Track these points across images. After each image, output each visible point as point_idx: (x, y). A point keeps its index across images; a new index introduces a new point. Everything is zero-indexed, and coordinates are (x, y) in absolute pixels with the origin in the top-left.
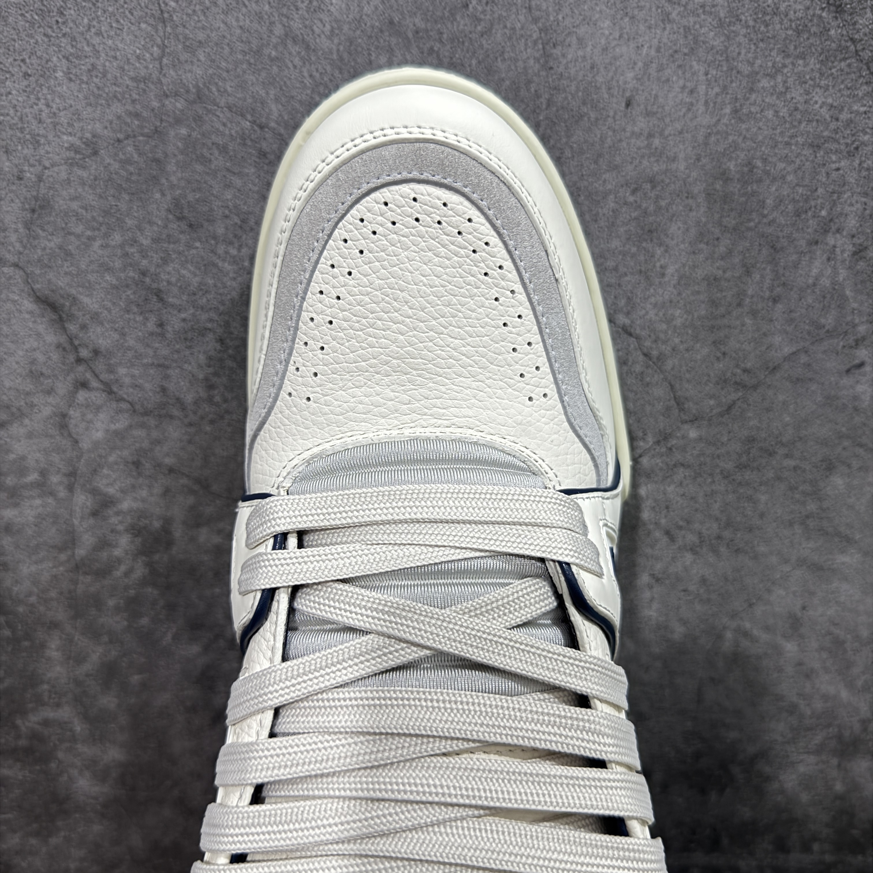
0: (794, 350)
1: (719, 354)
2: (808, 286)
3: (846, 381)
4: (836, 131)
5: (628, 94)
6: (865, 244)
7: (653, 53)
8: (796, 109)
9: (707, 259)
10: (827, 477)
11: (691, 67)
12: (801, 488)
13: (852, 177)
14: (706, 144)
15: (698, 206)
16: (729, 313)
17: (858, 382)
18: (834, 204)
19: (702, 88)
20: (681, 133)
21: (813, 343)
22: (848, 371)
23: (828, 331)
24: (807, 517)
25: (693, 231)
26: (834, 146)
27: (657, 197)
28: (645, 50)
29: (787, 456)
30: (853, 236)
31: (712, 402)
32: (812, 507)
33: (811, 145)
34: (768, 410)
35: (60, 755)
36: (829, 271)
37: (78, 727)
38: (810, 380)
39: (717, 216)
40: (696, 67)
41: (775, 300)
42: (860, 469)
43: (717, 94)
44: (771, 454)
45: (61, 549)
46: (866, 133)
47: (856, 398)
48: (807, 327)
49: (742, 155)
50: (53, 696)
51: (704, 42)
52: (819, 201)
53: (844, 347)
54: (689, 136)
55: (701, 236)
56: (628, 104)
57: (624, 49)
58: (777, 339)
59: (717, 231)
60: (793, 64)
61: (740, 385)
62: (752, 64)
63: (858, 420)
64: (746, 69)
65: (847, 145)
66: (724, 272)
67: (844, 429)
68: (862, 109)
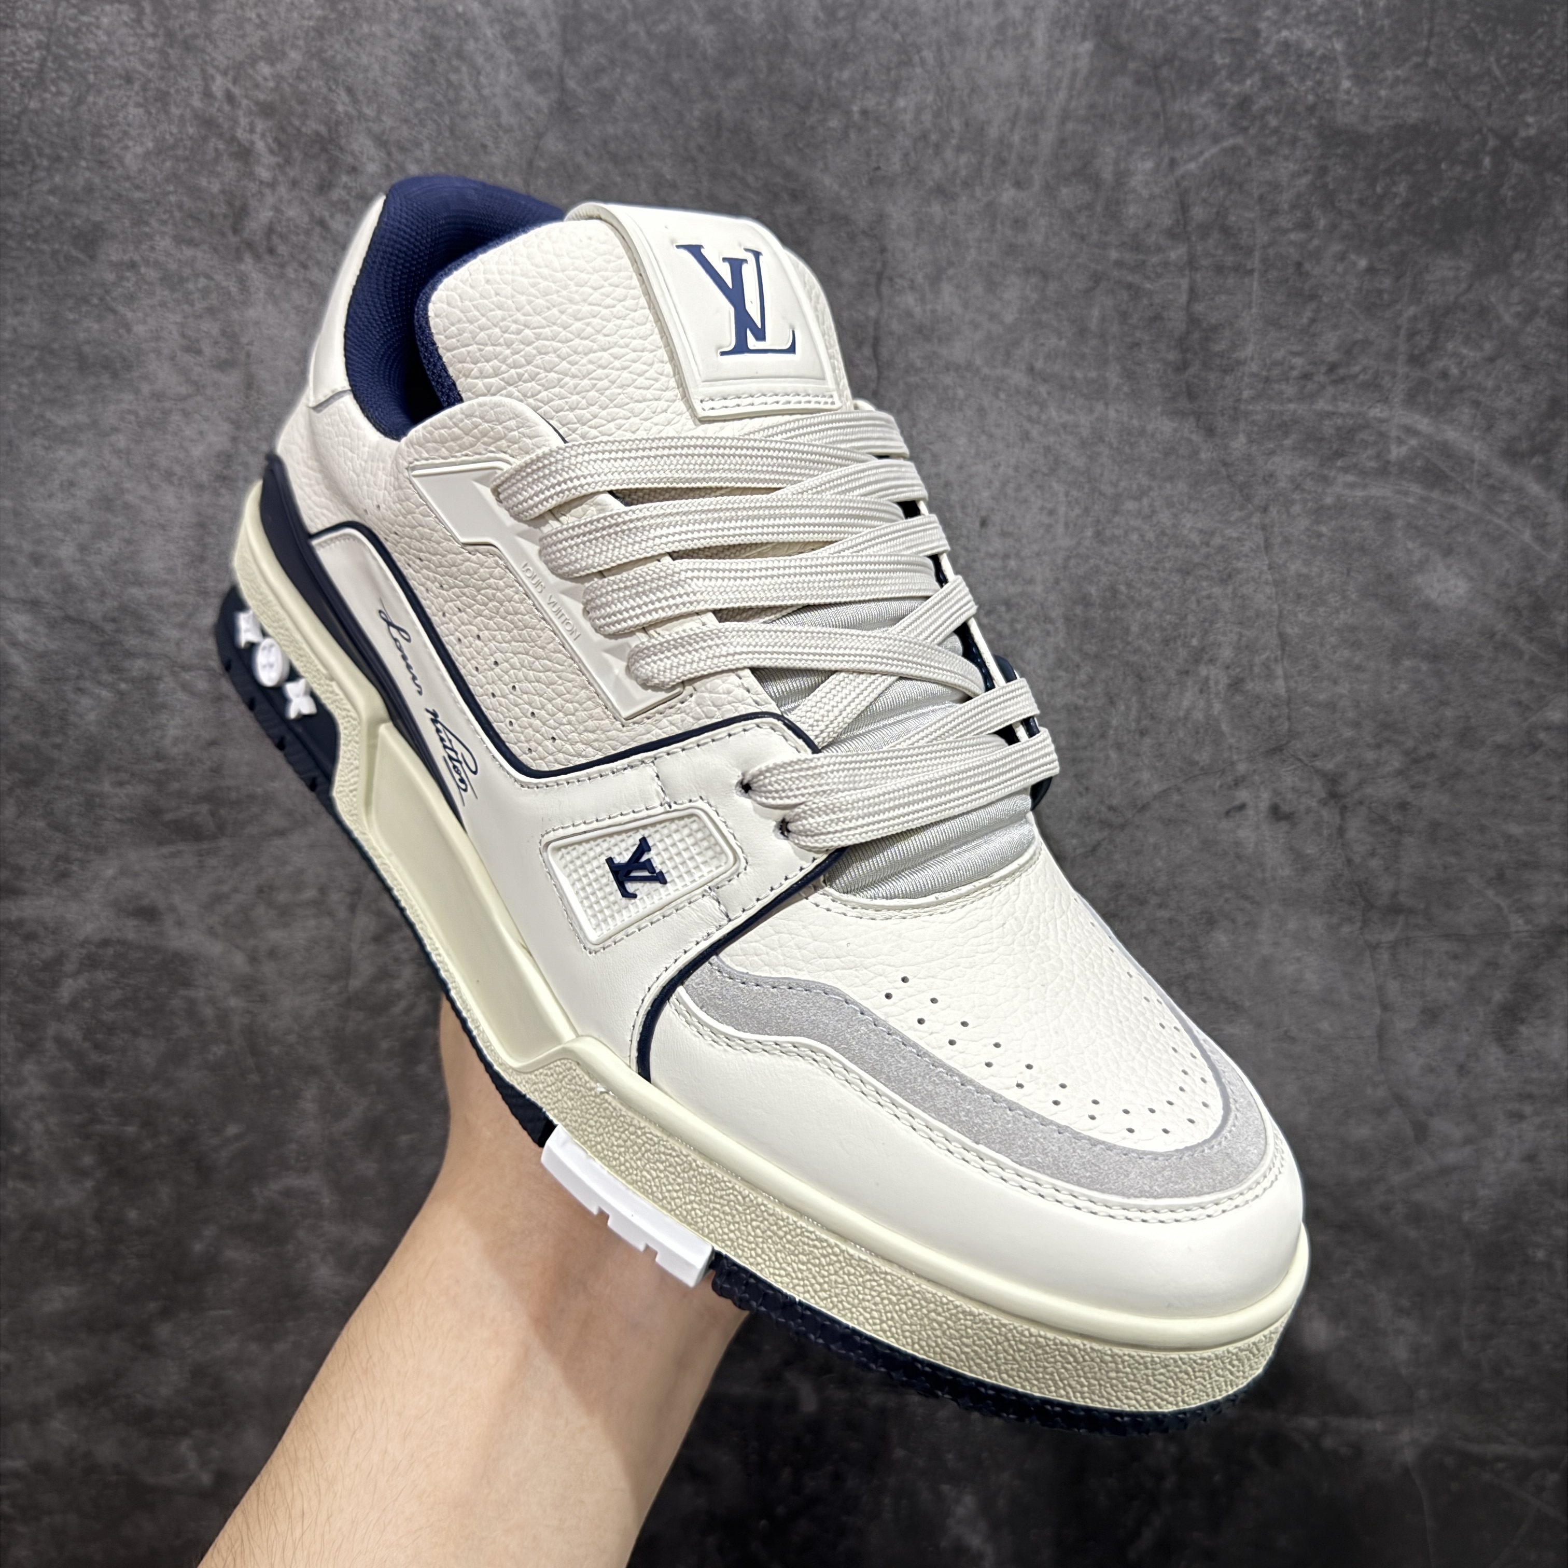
0: (1165, 787)
1: (1081, 789)
2: (1179, 719)
3: (1225, 824)
4: (1207, 557)
5: (983, 513)
6: (1241, 675)
7: (1011, 472)
8: (1163, 533)
9: (1066, 686)
10: (1208, 933)
11: (1050, 487)
12: (1178, 944)
13: (1226, 606)
14: (1065, 567)
15: (1056, 629)
16: (1092, 745)
17: (1239, 826)
18: (1206, 632)
19: (1062, 510)
20: (1038, 554)
21: (1186, 781)
22: (1227, 813)
23: (1202, 769)
24: (1187, 977)
25: (1051, 658)
26: (1204, 572)
27: (1013, 621)
28: (1002, 469)
29: (1160, 906)
30: (1228, 667)
31: (1074, 841)
32: (1191, 966)
33: (1179, 570)
34: (1138, 853)
35: (301, 1234)
36: (1202, 704)
37: (327, 1200)
38: (1185, 821)
39: (1076, 642)
40: (1055, 486)
41: (1143, 733)
42: (1247, 924)
43: (1078, 516)
44: (1143, 903)
45: (332, 979)
46: (1238, 559)
47: (1237, 844)
48: (1178, 764)
49: (1104, 579)
50: (302, 1158)
51: (1064, 462)
52: (1189, 630)
53: (1221, 786)
54: (1046, 558)
55: (1060, 663)
56: (984, 523)
57: (980, 467)
58: (1145, 776)
59: (1077, 658)
60: (1160, 488)
61: (1105, 824)
62: (1115, 485)
63: (1241, 868)
64: (1109, 490)
65: (1219, 572)
66: (1086, 700)
67: (1225, 879)
68: (1235, 535)
